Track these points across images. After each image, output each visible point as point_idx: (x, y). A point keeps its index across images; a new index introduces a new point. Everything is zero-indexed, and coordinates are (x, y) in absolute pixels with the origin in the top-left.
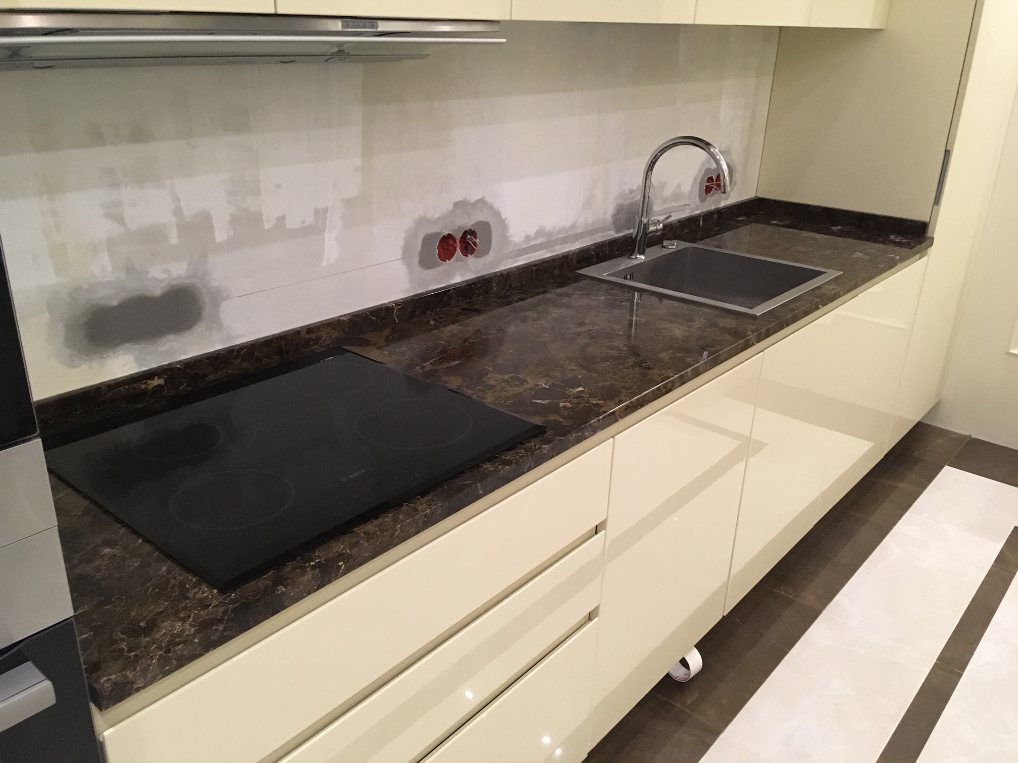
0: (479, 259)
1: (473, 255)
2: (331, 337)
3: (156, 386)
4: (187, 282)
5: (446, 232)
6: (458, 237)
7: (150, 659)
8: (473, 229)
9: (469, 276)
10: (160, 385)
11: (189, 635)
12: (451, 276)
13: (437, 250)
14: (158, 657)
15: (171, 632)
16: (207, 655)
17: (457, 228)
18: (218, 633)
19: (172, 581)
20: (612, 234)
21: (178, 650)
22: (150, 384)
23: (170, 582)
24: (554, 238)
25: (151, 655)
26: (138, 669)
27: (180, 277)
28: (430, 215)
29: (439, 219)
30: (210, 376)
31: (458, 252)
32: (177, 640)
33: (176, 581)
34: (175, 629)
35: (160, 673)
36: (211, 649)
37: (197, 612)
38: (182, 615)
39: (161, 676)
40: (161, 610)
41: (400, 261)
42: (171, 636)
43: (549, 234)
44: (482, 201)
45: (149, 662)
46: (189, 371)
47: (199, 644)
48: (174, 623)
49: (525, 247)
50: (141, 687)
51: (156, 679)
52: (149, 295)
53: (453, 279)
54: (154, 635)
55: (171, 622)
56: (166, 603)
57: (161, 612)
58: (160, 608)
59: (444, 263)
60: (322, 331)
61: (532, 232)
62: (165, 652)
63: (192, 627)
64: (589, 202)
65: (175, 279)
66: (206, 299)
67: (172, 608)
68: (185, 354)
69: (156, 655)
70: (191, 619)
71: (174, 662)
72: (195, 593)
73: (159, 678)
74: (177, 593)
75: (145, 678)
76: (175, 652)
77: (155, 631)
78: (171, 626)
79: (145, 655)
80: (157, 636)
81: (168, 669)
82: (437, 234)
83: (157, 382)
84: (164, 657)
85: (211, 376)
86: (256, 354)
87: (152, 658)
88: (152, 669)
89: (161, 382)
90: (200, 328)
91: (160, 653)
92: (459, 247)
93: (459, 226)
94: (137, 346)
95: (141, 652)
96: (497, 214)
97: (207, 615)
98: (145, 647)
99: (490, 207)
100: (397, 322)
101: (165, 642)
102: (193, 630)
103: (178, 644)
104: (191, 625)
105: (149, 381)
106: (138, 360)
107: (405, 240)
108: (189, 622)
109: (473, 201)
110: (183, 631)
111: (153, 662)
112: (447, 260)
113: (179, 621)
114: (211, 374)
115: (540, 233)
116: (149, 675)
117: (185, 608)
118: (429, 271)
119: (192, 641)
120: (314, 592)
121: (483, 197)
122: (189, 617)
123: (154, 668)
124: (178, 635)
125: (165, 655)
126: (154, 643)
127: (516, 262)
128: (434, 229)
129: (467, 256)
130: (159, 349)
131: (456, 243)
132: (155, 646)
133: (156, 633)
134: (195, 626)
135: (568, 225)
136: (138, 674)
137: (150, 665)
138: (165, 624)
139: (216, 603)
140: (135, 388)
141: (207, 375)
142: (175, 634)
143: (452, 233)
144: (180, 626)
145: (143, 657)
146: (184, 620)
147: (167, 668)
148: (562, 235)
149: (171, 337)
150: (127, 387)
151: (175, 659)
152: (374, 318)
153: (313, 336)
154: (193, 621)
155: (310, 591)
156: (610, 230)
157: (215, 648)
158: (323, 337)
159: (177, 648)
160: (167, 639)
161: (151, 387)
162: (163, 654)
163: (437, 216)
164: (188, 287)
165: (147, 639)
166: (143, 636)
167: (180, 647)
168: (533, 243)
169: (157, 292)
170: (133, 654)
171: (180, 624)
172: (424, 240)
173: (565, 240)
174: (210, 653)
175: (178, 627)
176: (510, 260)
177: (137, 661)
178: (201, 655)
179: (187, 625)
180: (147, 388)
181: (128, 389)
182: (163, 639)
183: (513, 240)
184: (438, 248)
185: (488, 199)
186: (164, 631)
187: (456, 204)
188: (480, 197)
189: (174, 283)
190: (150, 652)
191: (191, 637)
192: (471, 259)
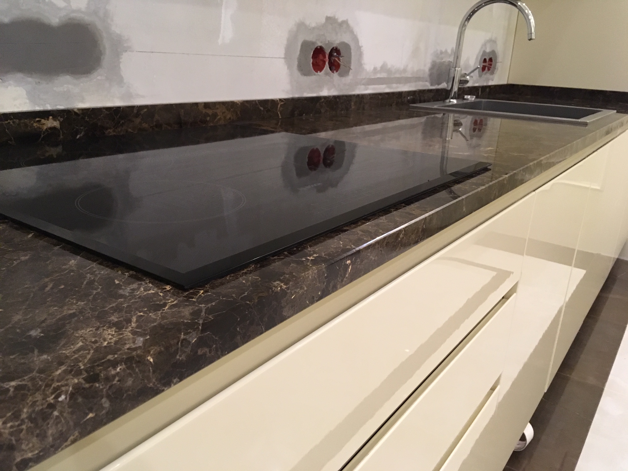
0: (342, 78)
1: (337, 73)
2: (225, 117)
3: (51, 128)
4: (87, 19)
5: (319, 44)
6: (328, 51)
7: (52, 394)
8: (339, 48)
9: (333, 92)
10: (54, 128)
11: (135, 349)
12: (321, 88)
13: (312, 60)
14: (71, 389)
15: (97, 345)
16: (168, 392)
17: (327, 42)
18: (188, 350)
19: (88, 275)
20: (427, 86)
21: (114, 376)
22: (44, 124)
23: (86, 277)
24: (392, 76)
25: (55, 385)
26: (24, 416)
27: (79, 11)
28: (307, 22)
29: (314, 28)
30: (109, 130)
31: (327, 66)
32: (110, 357)
33: (96, 276)
34: (105, 340)
35: (76, 425)
36: (175, 381)
37: (142, 314)
38: (114, 318)
39: (76, 433)
40: (72, 312)
41: (283, 61)
42: (96, 350)
43: (389, 71)
44: (345, 23)
45: (51, 399)
46: (87, 119)
47: (156, 366)
48: (101, 330)
49: (373, 77)
50: (30, 460)
51: (66, 441)
52: (46, 21)
53: (322, 91)
54: (60, 349)
55: (94, 329)
56: (81, 303)
57: (73, 315)
58: (69, 309)
59: (316, 73)
60: (217, 108)
61: (379, 65)
62: (87, 380)
63: (139, 336)
64: (416, 52)
65: (73, 11)
66: (106, 45)
67: (93, 310)
68: (83, 101)
69: (67, 385)
70: (133, 325)
71: (106, 403)
72: (131, 290)
73: (72, 438)
74: (99, 290)
75: (42, 436)
76: (108, 379)
77: (62, 343)
78: (95, 335)
79: (41, 386)
80: (66, 352)
81: (91, 418)
82: (313, 43)
83: (51, 123)
84: (84, 389)
85: (111, 131)
86: (157, 117)
87: (57, 392)
88: (57, 417)
89: (56, 124)
90: (98, 76)
91: (76, 381)
92: (328, 61)
93: (329, 41)
94: (30, 79)
95: (33, 379)
96: (356, 39)
97: (163, 318)
98: (41, 371)
99: (352, 32)
100: (280, 117)
101: (86, 361)
102: (140, 341)
103: (114, 364)
104: (134, 333)
105: (43, 120)
106: (31, 96)
107: (288, 40)
108: (130, 329)
109: (340, 20)
110: (121, 342)
111: (60, 399)
112: (319, 72)
113: (110, 327)
114: (110, 128)
115: (384, 68)
116: (50, 432)
117: (118, 309)
118: (305, 77)
119: (141, 361)
120: (317, 301)
121: (347, 20)
122: (129, 321)
123: (61, 413)
124: (110, 350)
125: (87, 386)
126: (61, 364)
127: (366, 90)
128: (311, 38)
129: (333, 72)
130: (55, 89)
131: (325, 57)
132: (63, 368)
133: (64, 346)
134: (143, 335)
135: (402, 67)
136: (24, 427)
137: (52, 406)
138: (81, 332)
139: (175, 302)
140: (26, 125)
141: (107, 129)
142: (105, 347)
143: (323, 46)
144: (112, 335)
145: (38, 390)
146: (119, 326)
147: (91, 415)
148: (398, 75)
149: (68, 78)
150: (17, 121)
151: (108, 396)
152: (262, 109)
153: (210, 112)
154: (137, 327)
155: (313, 297)
156: (426, 81)
157: (181, 379)
158: (218, 116)
159: (113, 372)
160: (89, 357)
161: (45, 127)
162: (83, 382)
163: (313, 25)
164: (87, 25)
165: (45, 357)
166: (36, 352)
167: (118, 369)
168: (379, 76)
169: (55, 20)
170: (13, 383)
171: (112, 331)
172: (302, 46)
173: (399, 81)
174: (174, 388)
175: (110, 337)
176: (363, 87)
177: (24, 398)
178: (156, 392)
179: (127, 333)
180: (40, 128)
181: (18, 124)
182: (80, 356)
183: (365, 68)
184: (313, 58)
185: (350, 23)
186: (81, 344)
187: (328, 19)
188: (345, 19)
189: (73, 15)
190: (53, 380)
191: (139, 352)
192: (335, 75)
